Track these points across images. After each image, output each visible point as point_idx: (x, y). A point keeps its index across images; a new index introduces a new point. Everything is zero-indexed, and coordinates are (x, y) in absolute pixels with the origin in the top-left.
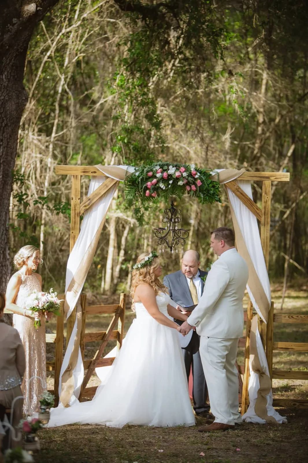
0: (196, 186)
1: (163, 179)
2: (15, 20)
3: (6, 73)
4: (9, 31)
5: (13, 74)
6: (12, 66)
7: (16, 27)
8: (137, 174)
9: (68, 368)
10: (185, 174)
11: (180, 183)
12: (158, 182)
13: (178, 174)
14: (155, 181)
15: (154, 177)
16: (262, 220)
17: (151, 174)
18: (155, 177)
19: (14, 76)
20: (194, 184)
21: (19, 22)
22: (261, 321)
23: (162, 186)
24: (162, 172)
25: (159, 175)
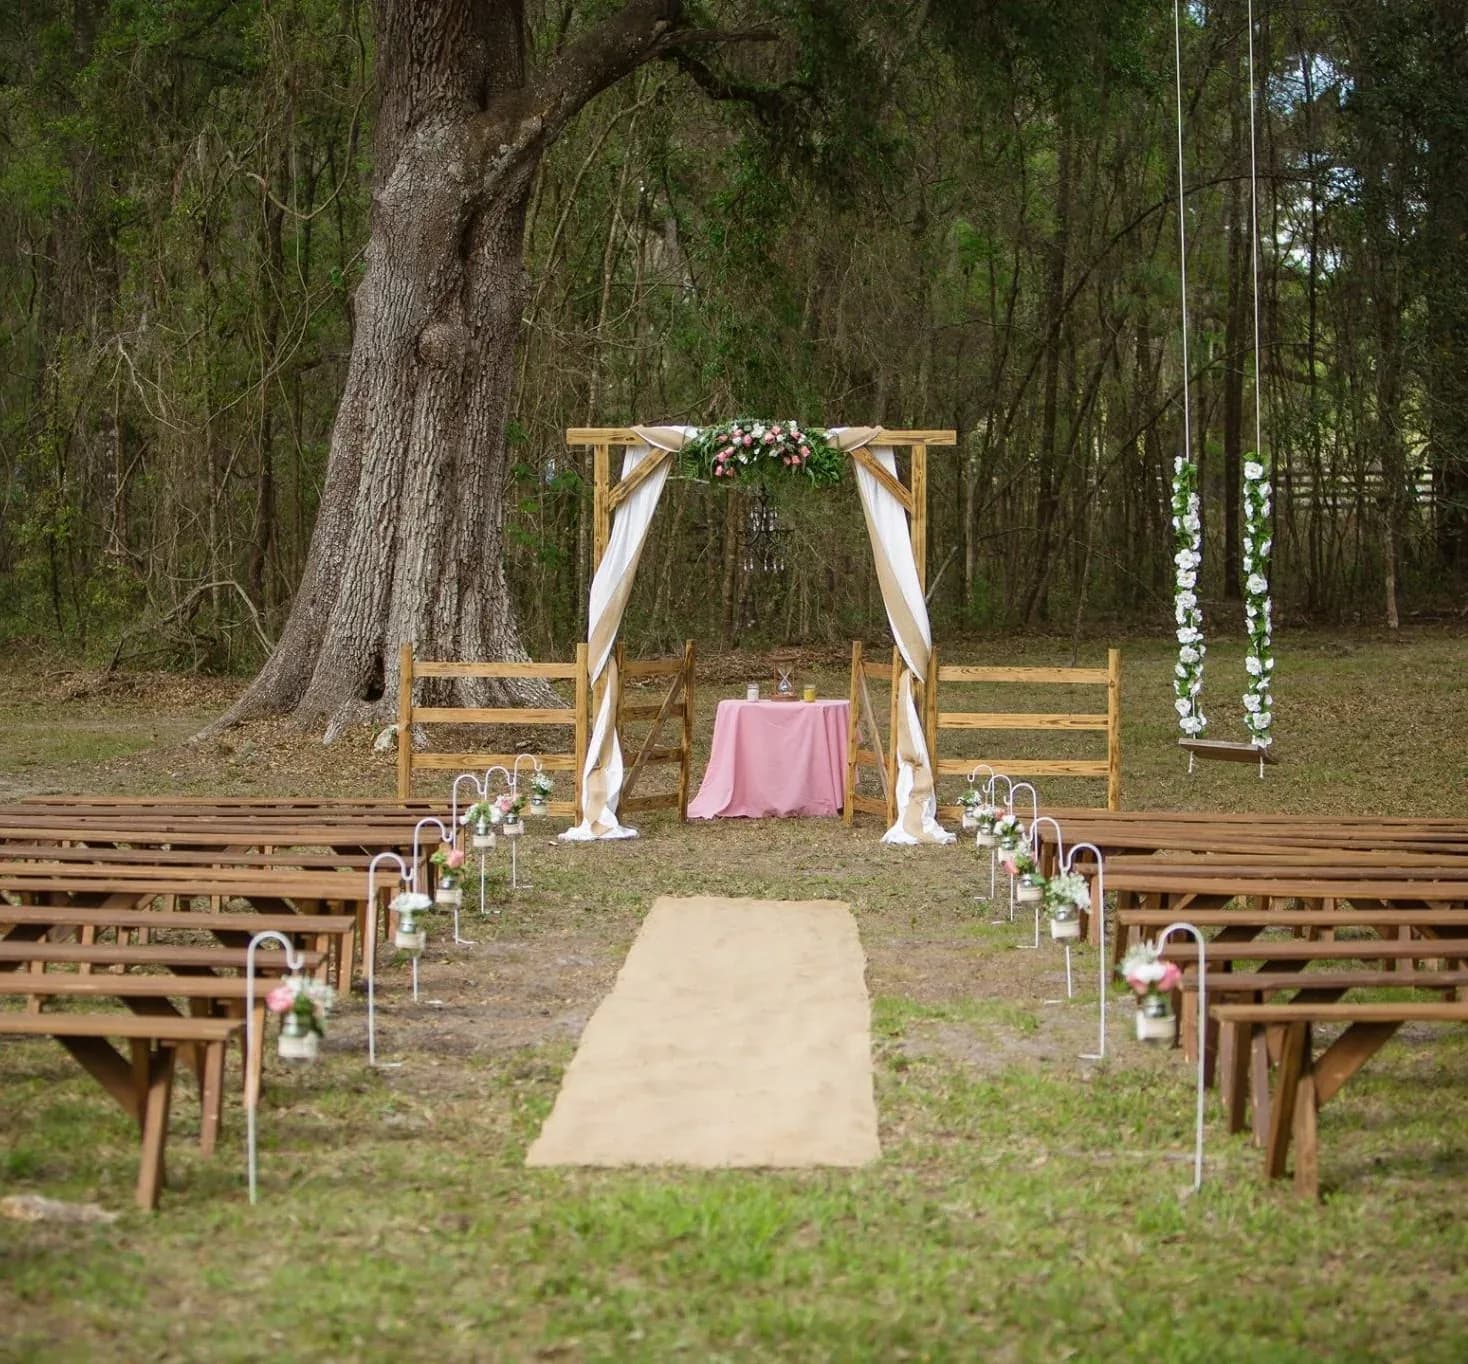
0: (800, 456)
1: (744, 448)
2: (503, 148)
3: (489, 244)
4: (493, 168)
5: (502, 244)
6: (501, 230)
7: (505, 159)
8: (702, 439)
9: (598, 763)
10: (780, 438)
11: (773, 453)
12: (735, 453)
13: (769, 436)
14: (730, 449)
15: (728, 443)
16: (913, 511)
17: (724, 438)
18: (731, 444)
19: (504, 248)
20: (797, 453)
21: (510, 152)
22: (915, 679)
23: (743, 459)
24: (742, 436)
25: (736, 440)
